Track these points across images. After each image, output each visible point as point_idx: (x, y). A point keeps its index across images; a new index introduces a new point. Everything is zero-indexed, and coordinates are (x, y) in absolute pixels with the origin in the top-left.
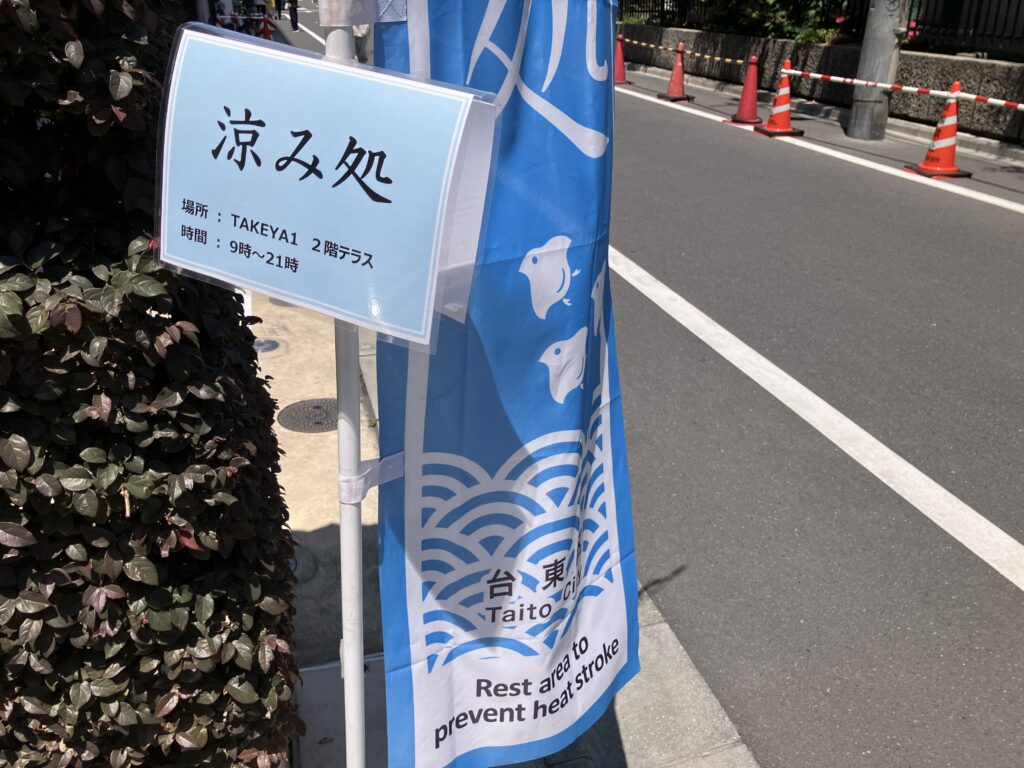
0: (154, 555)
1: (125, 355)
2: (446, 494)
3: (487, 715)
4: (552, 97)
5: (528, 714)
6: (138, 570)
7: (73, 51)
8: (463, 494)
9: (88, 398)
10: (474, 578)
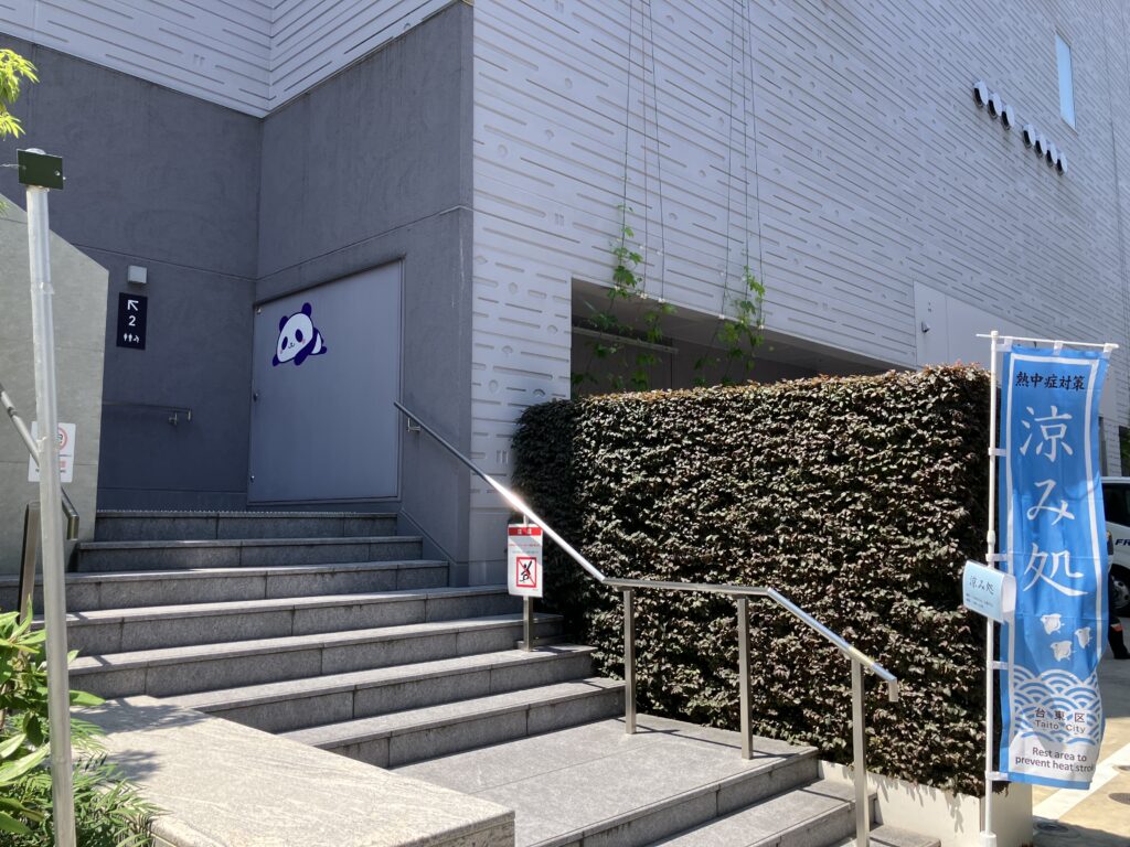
0: (951, 689)
1: (951, 631)
2: (1021, 680)
3: (1037, 762)
4: (1053, 579)
5: (1051, 765)
6: (947, 691)
7: (951, 564)
8: (1026, 681)
9: (942, 641)
10: (1032, 709)
